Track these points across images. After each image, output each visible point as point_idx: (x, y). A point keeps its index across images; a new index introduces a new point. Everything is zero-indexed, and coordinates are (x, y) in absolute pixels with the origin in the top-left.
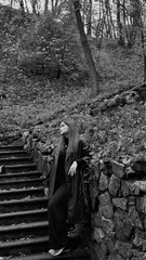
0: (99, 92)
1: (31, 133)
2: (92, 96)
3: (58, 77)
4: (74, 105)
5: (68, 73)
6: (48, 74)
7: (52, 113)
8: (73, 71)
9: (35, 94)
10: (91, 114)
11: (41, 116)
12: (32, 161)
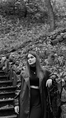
0: (55, 27)
1: (7, 58)
2: (50, 31)
3: (25, 16)
4: (37, 37)
5: (32, 14)
6: (18, 14)
7: (22, 43)
8: (37, 12)
9: (9, 29)
10: (52, 44)
11: (14, 45)
12: (9, 79)
